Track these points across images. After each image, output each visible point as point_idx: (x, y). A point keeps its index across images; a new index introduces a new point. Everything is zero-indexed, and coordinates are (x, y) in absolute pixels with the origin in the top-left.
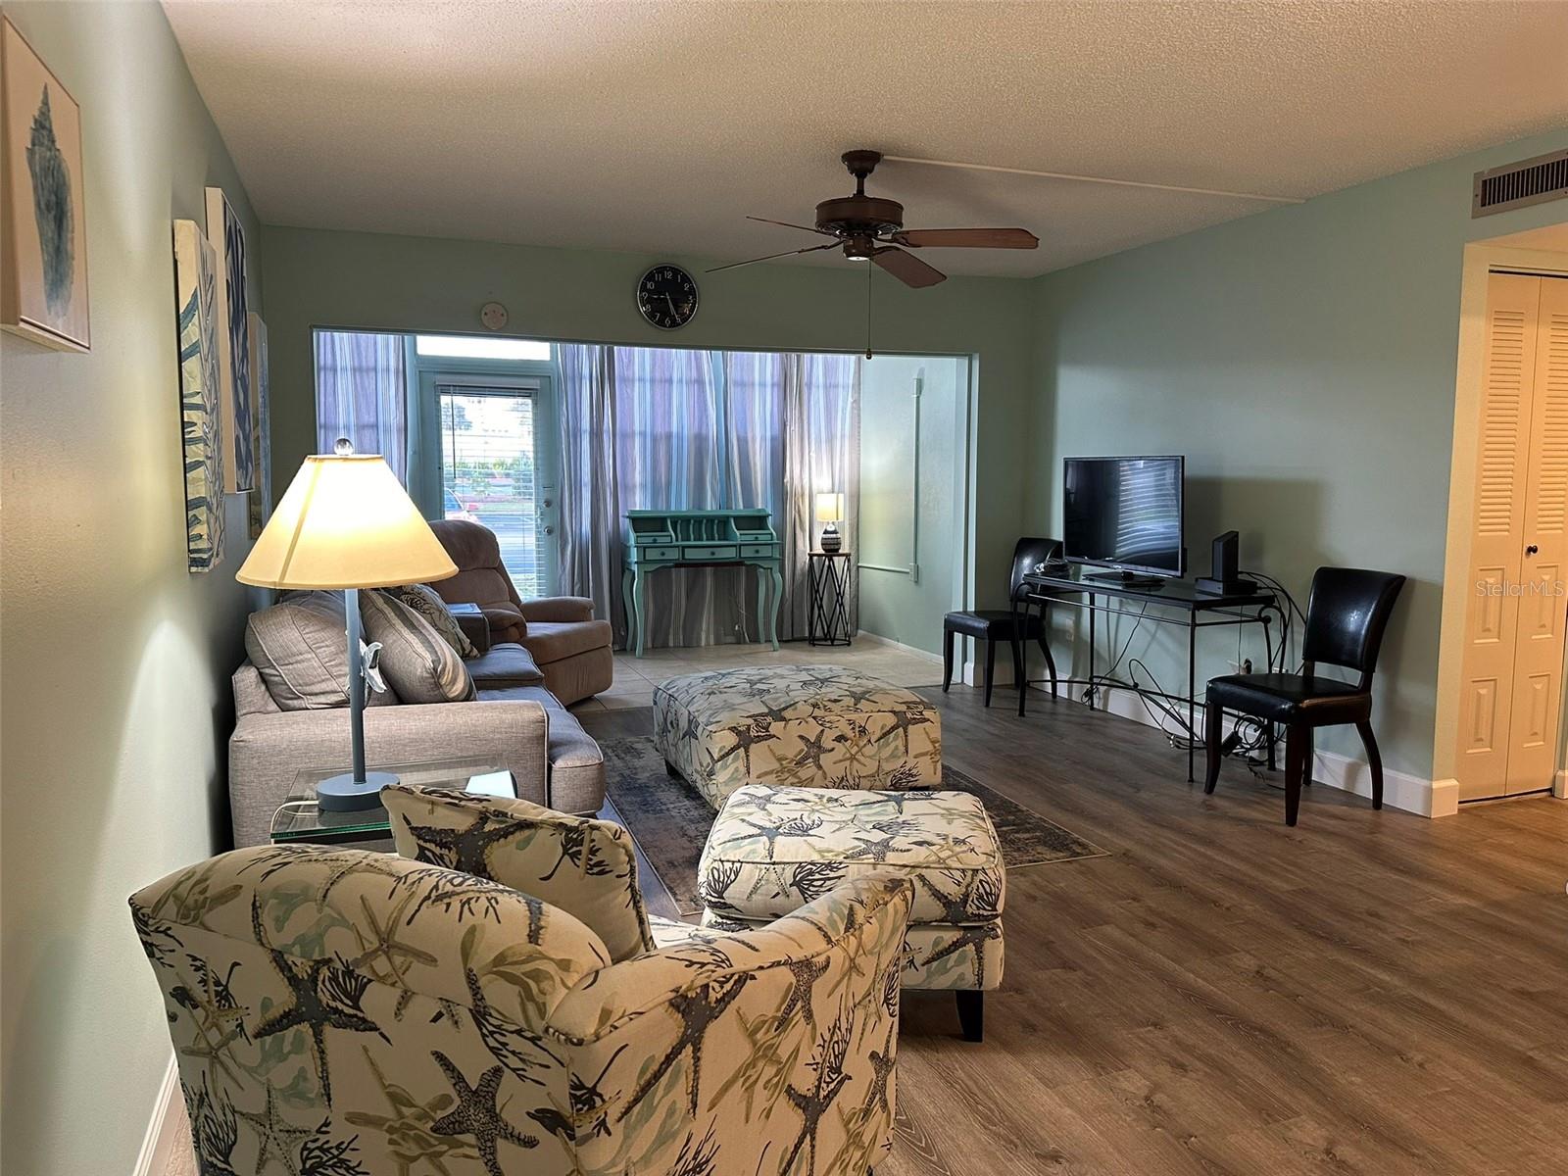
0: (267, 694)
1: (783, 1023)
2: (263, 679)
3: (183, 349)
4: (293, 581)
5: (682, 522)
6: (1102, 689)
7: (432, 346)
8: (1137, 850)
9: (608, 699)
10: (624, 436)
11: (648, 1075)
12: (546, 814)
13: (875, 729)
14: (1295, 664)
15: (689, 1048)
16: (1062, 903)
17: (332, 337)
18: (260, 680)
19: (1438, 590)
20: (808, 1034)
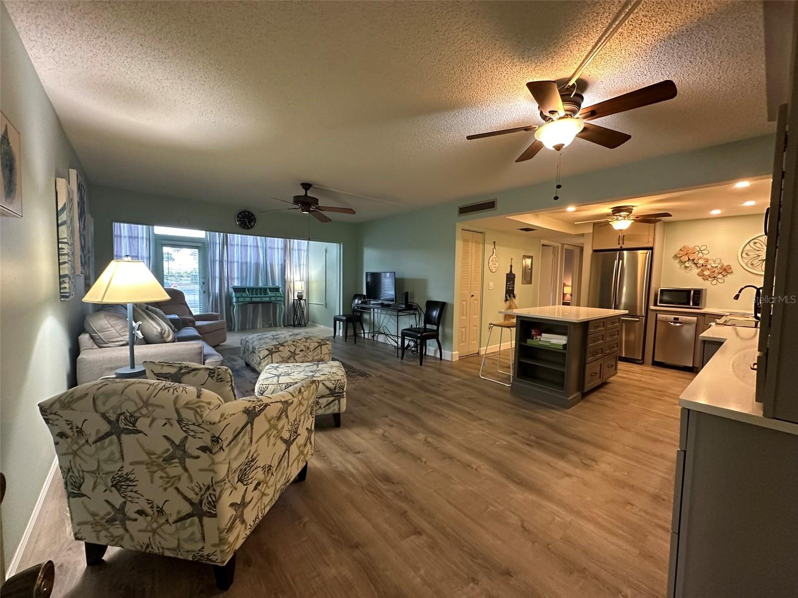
0: (94, 343)
1: (279, 418)
2: (92, 337)
3: (59, 222)
4: (106, 300)
5: (251, 290)
6: (377, 334)
7: (160, 230)
8: (383, 375)
9: (225, 345)
10: (231, 262)
11: (237, 432)
12: (203, 366)
13: (312, 348)
14: (422, 325)
15: (249, 425)
16: (363, 390)
17: (120, 225)
18: (90, 337)
19: (453, 305)
20: (287, 422)
